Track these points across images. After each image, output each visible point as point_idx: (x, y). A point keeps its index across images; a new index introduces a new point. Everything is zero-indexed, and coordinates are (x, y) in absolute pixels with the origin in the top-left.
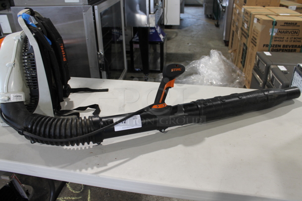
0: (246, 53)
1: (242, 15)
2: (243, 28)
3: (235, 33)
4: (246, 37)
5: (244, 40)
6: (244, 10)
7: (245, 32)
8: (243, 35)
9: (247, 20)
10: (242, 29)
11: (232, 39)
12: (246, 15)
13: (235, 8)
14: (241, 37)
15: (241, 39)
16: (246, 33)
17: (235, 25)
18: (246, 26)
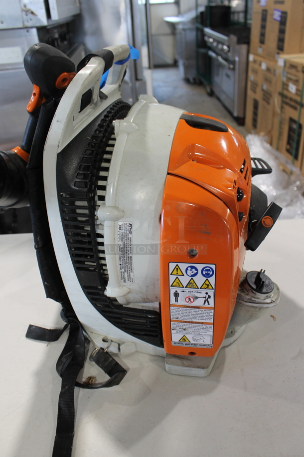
0: (299, 135)
1: (279, 71)
2: (285, 92)
3: (261, 103)
4: (295, 108)
5: (291, 113)
6: (285, 62)
7: (291, 99)
8: (287, 104)
9: (294, 78)
10: (282, 95)
11: (255, 114)
12: (293, 71)
13: (255, 61)
14: (282, 108)
15: (282, 111)
16: (296, 102)
17: (258, 90)
18: (292, 88)
